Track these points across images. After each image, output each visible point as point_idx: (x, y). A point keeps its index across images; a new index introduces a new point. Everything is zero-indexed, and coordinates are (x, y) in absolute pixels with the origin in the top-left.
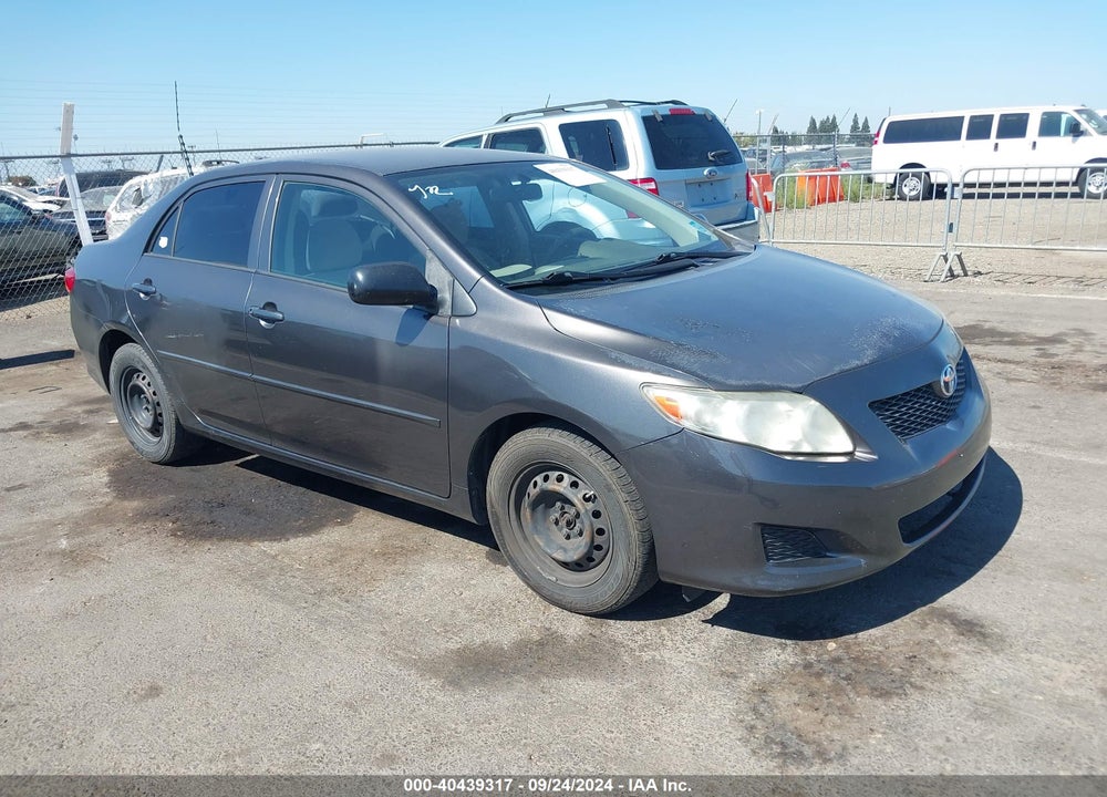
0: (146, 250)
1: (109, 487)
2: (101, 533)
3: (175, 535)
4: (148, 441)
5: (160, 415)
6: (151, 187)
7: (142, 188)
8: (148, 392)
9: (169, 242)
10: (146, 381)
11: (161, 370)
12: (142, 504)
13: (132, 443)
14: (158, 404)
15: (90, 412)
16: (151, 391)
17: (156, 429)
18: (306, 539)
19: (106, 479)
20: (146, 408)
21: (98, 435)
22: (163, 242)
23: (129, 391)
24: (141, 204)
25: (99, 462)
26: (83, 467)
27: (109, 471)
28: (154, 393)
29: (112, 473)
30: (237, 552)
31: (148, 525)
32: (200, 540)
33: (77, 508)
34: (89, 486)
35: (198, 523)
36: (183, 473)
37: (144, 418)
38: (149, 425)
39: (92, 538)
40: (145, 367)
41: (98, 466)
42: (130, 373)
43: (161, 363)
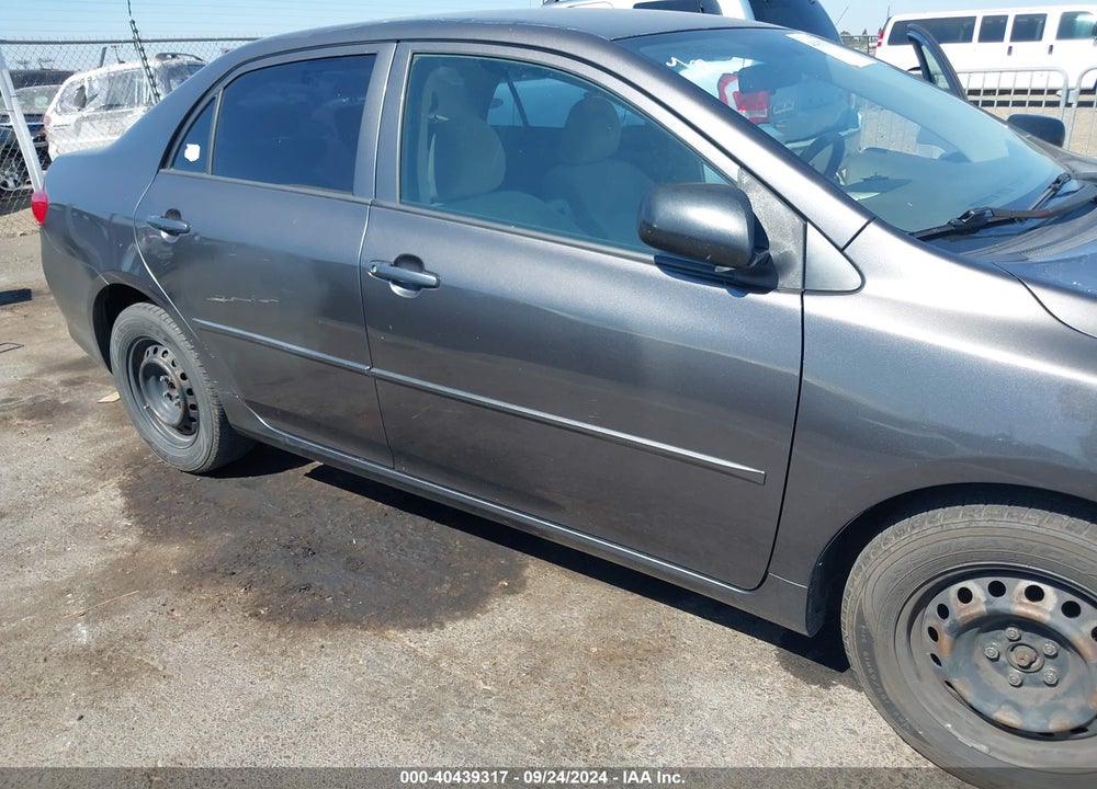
0: (163, 164)
1: (129, 517)
2: (139, 613)
3: (256, 615)
4: (173, 441)
5: (194, 407)
6: (96, 86)
7: (87, 85)
8: (174, 375)
9: (203, 153)
10: (168, 359)
11: (197, 347)
12: (186, 551)
13: (150, 443)
14: (190, 392)
15: (70, 383)
16: (178, 373)
17: (187, 425)
18: (472, 624)
19: (120, 502)
20: (168, 395)
21: (89, 422)
22: (192, 152)
23: (142, 372)
24: (83, 106)
25: (102, 468)
26: (81, 480)
27: (122, 486)
28: (183, 377)
29: (128, 490)
30: (368, 651)
31: (207, 593)
32: (300, 626)
33: (86, 559)
34: (97, 515)
35: (285, 591)
36: (230, 488)
37: (167, 410)
38: (176, 420)
39: (126, 622)
40: (168, 340)
41: (103, 478)
42: (141, 345)
43: (198, 338)
